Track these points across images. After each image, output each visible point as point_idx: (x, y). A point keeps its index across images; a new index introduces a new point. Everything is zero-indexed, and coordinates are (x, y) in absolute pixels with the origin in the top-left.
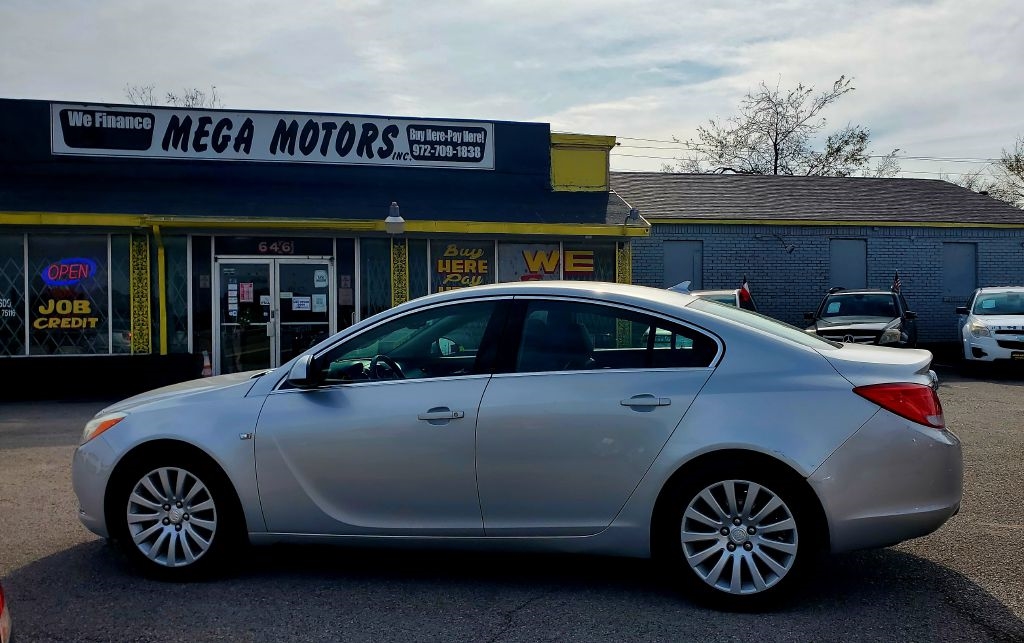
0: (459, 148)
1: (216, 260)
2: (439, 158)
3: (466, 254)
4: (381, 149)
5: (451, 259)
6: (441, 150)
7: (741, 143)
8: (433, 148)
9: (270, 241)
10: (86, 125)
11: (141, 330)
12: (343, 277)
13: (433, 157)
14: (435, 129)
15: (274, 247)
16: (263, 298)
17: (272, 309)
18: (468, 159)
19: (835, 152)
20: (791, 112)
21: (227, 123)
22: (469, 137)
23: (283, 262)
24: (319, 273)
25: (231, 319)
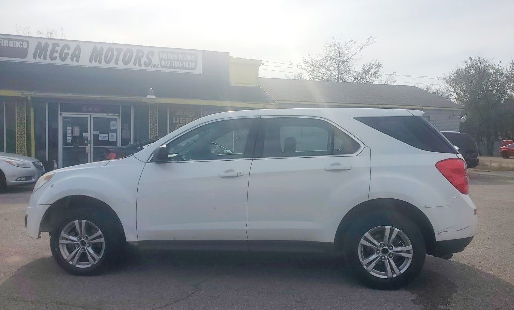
0: (184, 63)
2: (174, 68)
3: (187, 115)
4: (145, 62)
5: (179, 117)
7: (322, 66)
9: (88, 106)
11: (21, 149)
12: (125, 125)
13: (171, 67)
14: (172, 53)
15: (90, 109)
16: (84, 134)
17: (89, 139)
18: (188, 69)
19: (366, 72)
20: (346, 52)
21: (67, 47)
22: (189, 58)
23: (95, 116)
24: (113, 123)
25: (69, 144)
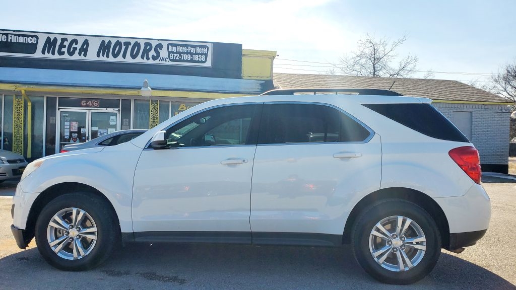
0: (194, 56)
1: (59, 110)
4: (153, 56)
5: (182, 111)
6: (185, 57)
8: (180, 56)
9: (87, 100)
10: (3, 40)
11: (18, 144)
12: (124, 120)
15: (89, 103)
16: (82, 130)
17: (87, 135)
18: (198, 62)
21: (75, 41)
22: (199, 50)
23: (93, 111)
24: (112, 117)
25: (65, 140)
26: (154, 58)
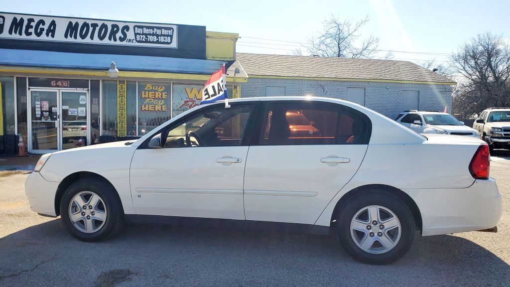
0: (160, 37)
2: (150, 42)
3: (156, 89)
4: (120, 37)
5: (149, 91)
6: (151, 38)
8: (146, 37)
9: (57, 80)
12: (94, 99)
13: (146, 42)
14: (148, 27)
15: (59, 83)
16: (53, 109)
17: (58, 114)
22: (164, 32)
23: (63, 91)
24: (82, 97)
25: (37, 119)
26: (121, 39)
